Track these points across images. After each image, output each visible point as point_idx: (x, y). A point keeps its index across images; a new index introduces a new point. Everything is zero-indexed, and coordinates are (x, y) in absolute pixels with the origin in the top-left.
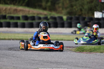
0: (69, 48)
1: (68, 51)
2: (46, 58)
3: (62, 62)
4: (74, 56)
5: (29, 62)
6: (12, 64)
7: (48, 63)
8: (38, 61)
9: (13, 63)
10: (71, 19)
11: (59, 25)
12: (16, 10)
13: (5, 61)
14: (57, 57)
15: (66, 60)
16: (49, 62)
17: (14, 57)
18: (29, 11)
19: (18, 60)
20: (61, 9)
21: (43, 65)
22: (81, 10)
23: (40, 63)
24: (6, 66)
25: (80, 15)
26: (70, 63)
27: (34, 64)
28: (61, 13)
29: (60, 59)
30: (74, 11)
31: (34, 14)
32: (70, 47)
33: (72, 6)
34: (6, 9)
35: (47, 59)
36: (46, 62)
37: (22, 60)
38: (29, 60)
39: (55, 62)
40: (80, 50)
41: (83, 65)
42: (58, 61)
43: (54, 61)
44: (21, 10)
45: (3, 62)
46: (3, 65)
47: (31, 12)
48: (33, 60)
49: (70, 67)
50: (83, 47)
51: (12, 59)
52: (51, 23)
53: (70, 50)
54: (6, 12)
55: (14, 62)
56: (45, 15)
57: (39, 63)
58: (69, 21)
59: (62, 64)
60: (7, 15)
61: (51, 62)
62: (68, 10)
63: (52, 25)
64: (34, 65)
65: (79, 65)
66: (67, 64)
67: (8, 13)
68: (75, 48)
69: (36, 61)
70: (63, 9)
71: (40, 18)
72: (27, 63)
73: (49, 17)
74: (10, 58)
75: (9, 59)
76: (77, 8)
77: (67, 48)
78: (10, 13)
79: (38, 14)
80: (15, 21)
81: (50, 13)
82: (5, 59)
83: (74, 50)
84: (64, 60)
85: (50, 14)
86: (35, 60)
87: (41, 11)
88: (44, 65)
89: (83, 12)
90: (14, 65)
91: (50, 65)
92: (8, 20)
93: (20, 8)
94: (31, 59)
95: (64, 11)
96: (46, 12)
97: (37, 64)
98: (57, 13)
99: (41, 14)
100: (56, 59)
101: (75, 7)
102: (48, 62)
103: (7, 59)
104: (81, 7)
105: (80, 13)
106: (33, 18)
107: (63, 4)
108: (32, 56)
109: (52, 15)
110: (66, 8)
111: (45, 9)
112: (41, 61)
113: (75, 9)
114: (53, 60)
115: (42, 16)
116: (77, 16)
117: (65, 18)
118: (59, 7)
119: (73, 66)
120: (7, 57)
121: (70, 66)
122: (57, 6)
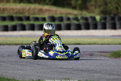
0: (102, 54)
1: (102, 57)
2: (76, 65)
3: (95, 69)
4: (109, 63)
5: (56, 70)
6: (36, 73)
7: (79, 72)
8: (67, 69)
9: (38, 72)
10: (105, 19)
11: (91, 27)
12: (41, 10)
13: (29, 70)
14: (89, 64)
15: (99, 68)
16: (80, 70)
17: (38, 65)
18: (56, 11)
19: (43, 68)
20: (93, 7)
21: (72, 74)
22: (117, 9)
23: (69, 71)
24: (29, 75)
25: (115, 15)
26: (103, 70)
27: (62, 72)
28: (93, 12)
29: (92, 67)
30: (109, 9)
31: (62, 14)
32: (104, 52)
33: (106, 4)
34: (29, 10)
35: (77, 67)
36: (75, 70)
37: (48, 69)
38: (56, 69)
39: (87, 70)
40: (116, 55)
41: (119, 73)
42: (90, 69)
43: (86, 68)
44: (47, 10)
45: (26, 71)
46: (26, 75)
47: (58, 12)
48: (61, 68)
49: (104, 76)
50: (119, 52)
51: (36, 67)
52: (82, 24)
53: (104, 56)
54: (29, 13)
55: (39, 70)
56: (75, 15)
57: (67, 72)
58: (103, 21)
59: (94, 72)
60: (31, 16)
61: (82, 70)
62: (102, 8)
63: (83, 27)
64: (62, 74)
65: (115, 73)
66: (101, 72)
67: (32, 14)
68: (110, 54)
69: (64, 70)
70: (95, 8)
71: (69, 19)
72: (53, 71)
73: (79, 17)
74: (35, 66)
75: (33, 67)
76: (112, 6)
77: (100, 53)
78: (35, 14)
79: (67, 14)
80: (40, 23)
81: (80, 12)
82: (28, 68)
83: (108, 56)
84: (97, 67)
85: (81, 14)
86: (64, 68)
87: (70, 11)
88: (74, 73)
89: (120, 11)
90: (39, 75)
91: (81, 73)
92: (32, 22)
93: (46, 7)
94: (58, 67)
95: (97, 10)
96: (75, 12)
97: (65, 72)
98: (89, 12)
99: (70, 14)
100: (88, 66)
101: (109, 5)
102: (78, 70)
103: (30, 67)
104: (116, 5)
105: (116, 12)
106: (61, 19)
107: (96, 2)
108: (60, 64)
109: (83, 15)
110: (99, 7)
111: (74, 8)
112: (70, 69)
113: (110, 7)
114: (84, 67)
115: (71, 17)
116: (112, 15)
117: (98, 18)
118: (91, 5)
119: (108, 74)
120: (31, 65)
121: (104, 74)
122: (88, 4)
